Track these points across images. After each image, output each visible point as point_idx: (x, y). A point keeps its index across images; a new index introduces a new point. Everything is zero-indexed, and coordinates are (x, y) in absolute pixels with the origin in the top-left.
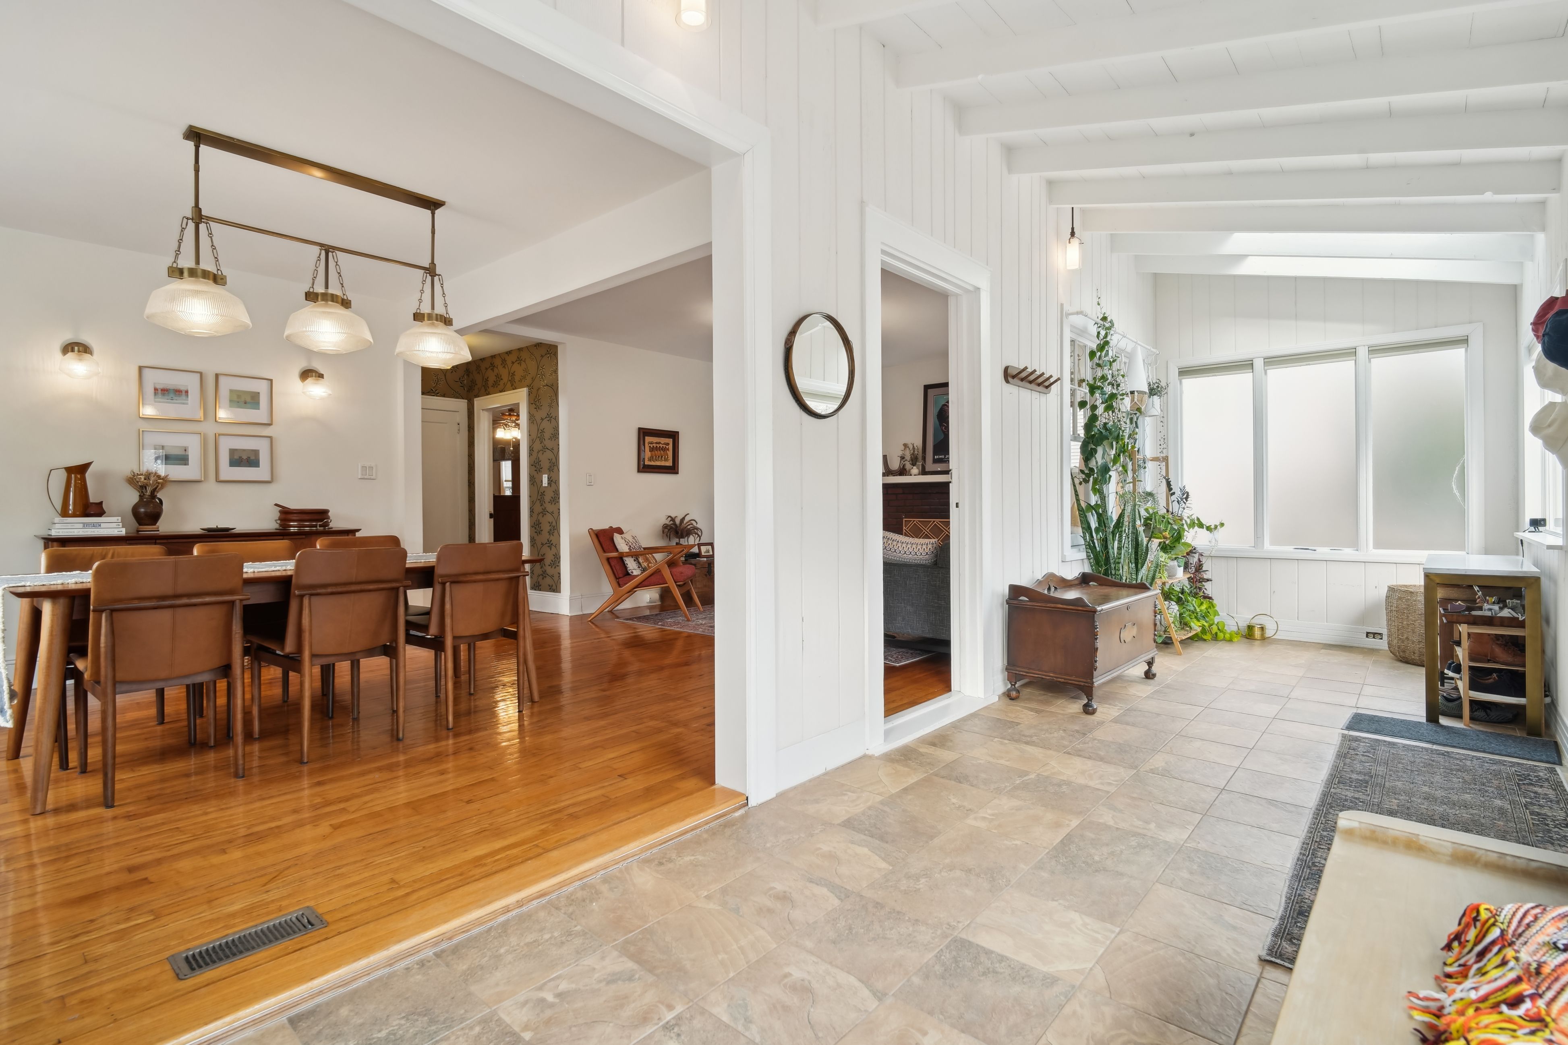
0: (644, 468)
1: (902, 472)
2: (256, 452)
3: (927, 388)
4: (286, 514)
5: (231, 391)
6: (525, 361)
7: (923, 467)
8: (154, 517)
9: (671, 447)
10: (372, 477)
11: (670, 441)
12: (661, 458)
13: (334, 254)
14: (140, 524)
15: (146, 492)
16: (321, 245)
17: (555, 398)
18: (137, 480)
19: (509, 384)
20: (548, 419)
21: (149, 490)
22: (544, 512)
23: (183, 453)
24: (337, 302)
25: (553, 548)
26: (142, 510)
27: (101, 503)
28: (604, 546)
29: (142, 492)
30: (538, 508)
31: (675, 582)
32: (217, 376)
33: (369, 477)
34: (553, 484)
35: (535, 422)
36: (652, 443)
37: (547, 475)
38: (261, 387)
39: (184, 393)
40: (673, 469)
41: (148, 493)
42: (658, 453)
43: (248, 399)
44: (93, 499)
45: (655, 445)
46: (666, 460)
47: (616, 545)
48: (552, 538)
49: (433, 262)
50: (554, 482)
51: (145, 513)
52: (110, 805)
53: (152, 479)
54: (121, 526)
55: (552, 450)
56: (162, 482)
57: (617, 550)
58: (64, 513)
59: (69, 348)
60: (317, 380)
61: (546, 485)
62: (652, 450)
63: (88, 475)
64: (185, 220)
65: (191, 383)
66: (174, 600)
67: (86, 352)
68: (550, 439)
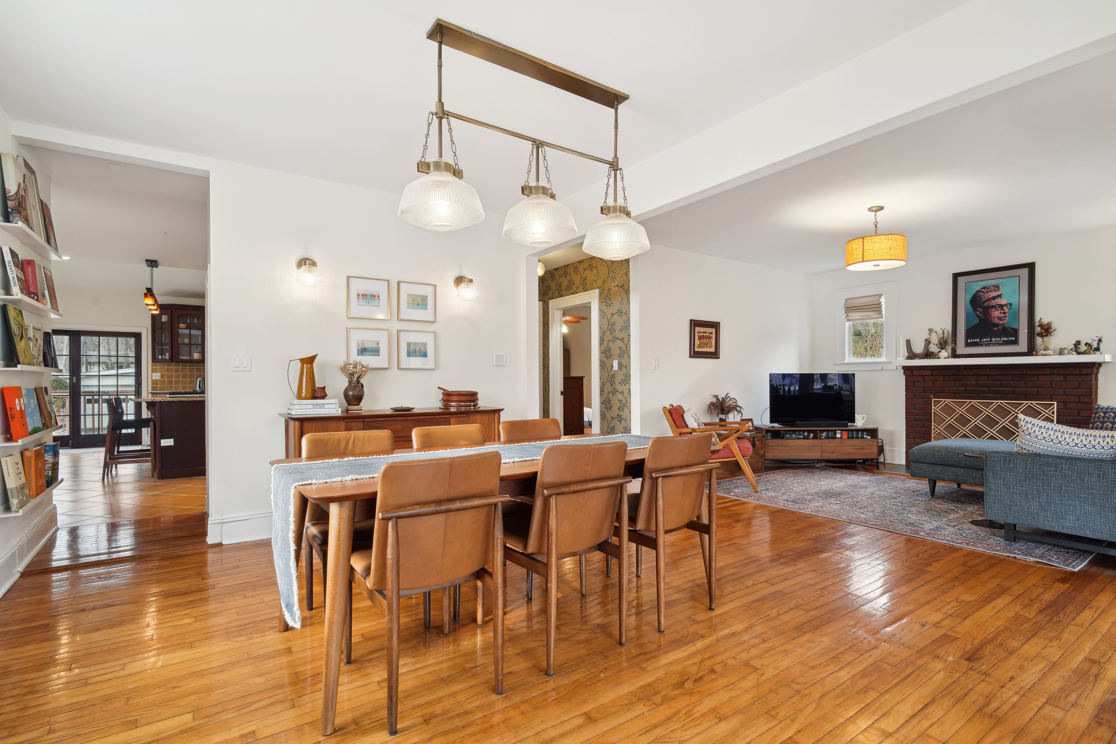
0: (695, 354)
1: (928, 355)
2: (425, 345)
3: (956, 276)
4: (448, 396)
5: (409, 295)
6: (596, 268)
7: (954, 350)
8: (358, 399)
9: (714, 335)
10: (503, 364)
11: (713, 330)
12: (706, 345)
13: (543, 148)
14: (349, 405)
15: (354, 378)
16: (534, 141)
17: (625, 296)
18: (348, 368)
19: (581, 287)
20: (619, 314)
21: (356, 376)
22: (614, 391)
23: (376, 346)
24: (547, 195)
25: (623, 421)
26: (351, 393)
27: (324, 388)
28: (676, 423)
29: (351, 378)
30: (608, 388)
31: (743, 457)
32: (399, 283)
33: (501, 364)
34: (623, 368)
35: (605, 317)
36: (700, 333)
37: (617, 361)
38: (428, 291)
39: (377, 297)
40: (715, 355)
41: (355, 379)
42: (704, 341)
43: (420, 302)
44: (318, 384)
45: (702, 334)
46: (710, 347)
47: (686, 421)
48: (621, 413)
49: (616, 156)
50: (625, 367)
51: (353, 395)
52: (394, 731)
53: (359, 367)
54: (338, 407)
55: (622, 340)
56: (366, 370)
57: (687, 426)
58: (299, 397)
59: (302, 262)
60: (468, 284)
61: (617, 369)
62: (700, 338)
63: (315, 364)
64: (431, 115)
65: (381, 289)
66: (449, 505)
67: (314, 265)
68: (621, 330)
